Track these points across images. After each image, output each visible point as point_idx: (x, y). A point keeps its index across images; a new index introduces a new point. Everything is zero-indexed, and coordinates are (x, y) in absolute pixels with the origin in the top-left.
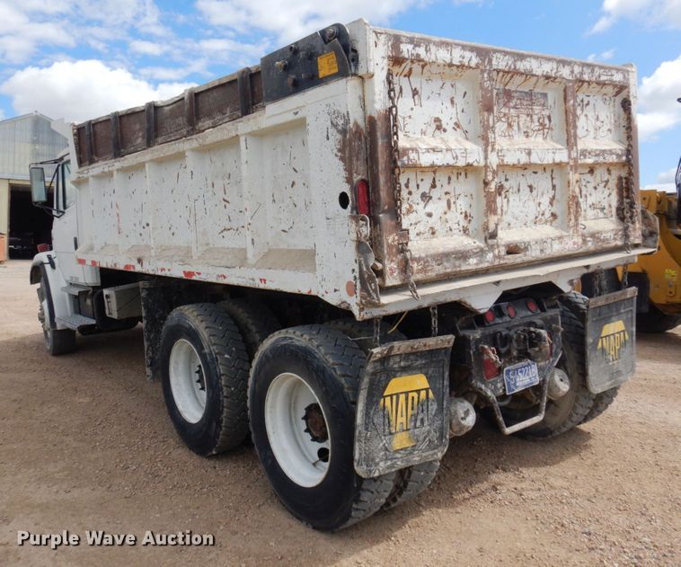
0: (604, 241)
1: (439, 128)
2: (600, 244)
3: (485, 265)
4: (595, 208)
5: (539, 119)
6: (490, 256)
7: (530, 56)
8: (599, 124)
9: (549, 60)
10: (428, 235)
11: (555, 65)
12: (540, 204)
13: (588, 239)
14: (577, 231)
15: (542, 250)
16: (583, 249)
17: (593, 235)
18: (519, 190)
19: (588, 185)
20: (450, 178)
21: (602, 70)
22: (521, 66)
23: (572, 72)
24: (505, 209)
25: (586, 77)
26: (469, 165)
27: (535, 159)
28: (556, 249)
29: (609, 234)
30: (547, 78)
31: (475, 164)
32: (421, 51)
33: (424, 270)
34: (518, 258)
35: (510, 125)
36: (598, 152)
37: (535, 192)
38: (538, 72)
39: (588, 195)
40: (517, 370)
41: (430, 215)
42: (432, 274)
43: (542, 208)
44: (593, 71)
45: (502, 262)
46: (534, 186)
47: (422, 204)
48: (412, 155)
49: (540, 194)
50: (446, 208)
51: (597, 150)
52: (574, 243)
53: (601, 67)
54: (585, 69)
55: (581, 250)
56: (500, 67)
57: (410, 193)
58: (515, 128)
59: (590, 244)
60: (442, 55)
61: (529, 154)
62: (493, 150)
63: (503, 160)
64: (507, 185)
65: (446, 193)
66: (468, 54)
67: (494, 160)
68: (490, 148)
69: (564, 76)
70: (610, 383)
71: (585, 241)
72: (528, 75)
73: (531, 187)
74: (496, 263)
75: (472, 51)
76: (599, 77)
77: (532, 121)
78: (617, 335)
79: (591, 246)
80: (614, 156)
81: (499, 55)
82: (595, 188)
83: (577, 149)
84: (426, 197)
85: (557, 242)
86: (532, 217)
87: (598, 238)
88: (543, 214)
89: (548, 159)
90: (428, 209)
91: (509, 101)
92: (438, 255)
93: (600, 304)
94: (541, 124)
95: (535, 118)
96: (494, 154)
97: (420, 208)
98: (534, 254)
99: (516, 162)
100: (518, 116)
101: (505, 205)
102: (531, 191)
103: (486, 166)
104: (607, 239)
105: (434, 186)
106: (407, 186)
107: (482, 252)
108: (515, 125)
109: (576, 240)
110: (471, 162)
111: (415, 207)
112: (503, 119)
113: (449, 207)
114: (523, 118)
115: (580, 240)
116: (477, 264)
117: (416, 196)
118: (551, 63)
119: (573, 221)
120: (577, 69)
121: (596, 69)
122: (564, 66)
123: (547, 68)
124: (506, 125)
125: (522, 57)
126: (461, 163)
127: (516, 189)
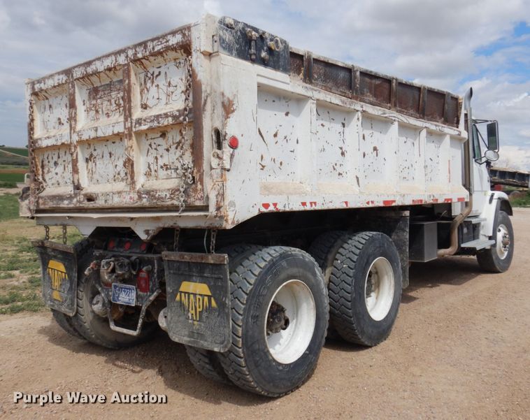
0: (158, 199)
1: (60, 123)
2: (155, 201)
3: (72, 206)
4: (167, 169)
5: (115, 101)
6: (75, 200)
7: (94, 60)
8: (171, 89)
9: (108, 56)
10: (56, 185)
11: (113, 58)
12: (116, 166)
13: (144, 196)
14: (134, 188)
15: (106, 201)
16: (138, 204)
17: (148, 193)
18: (103, 157)
19: (158, 148)
20: (66, 152)
21: (155, 42)
22: (90, 70)
23: (127, 57)
24: (94, 170)
25: (140, 56)
26: (63, 144)
27: (100, 134)
28: (116, 201)
29: (165, 193)
30: (109, 69)
31: (66, 143)
32: (42, 85)
33: (44, 204)
34: (91, 205)
35: (97, 111)
36: (152, 118)
37: (113, 157)
38: (101, 69)
39: (159, 157)
40: (122, 288)
41: (57, 174)
42: (47, 207)
43: (119, 169)
44: (145, 47)
45: (81, 205)
46: (113, 152)
47: (54, 167)
48: (39, 142)
49: (116, 158)
50: (63, 170)
51: (151, 116)
52: (131, 198)
53: (153, 40)
54: (137, 49)
55: (136, 205)
56: (78, 76)
57: (49, 162)
58: (100, 112)
59: (144, 200)
60: (50, 83)
61: (96, 130)
62: (74, 131)
63: (81, 138)
64: (95, 154)
65: (64, 161)
66: (61, 77)
67: (75, 138)
68: (72, 131)
69: (121, 63)
70: (188, 339)
71: (140, 198)
72: (96, 73)
73: (110, 154)
74: (78, 205)
75: (62, 74)
76: (153, 48)
77: (111, 104)
78: (198, 297)
79: (145, 202)
80: (170, 119)
81: (76, 69)
82: (168, 150)
83: (131, 119)
84: (56, 164)
85: (117, 195)
86: (111, 176)
87: (153, 196)
88: (119, 174)
89: (109, 132)
90: (56, 171)
91: (96, 95)
92: (50, 196)
93: (173, 258)
94: (117, 105)
95: (113, 101)
96: (76, 134)
97: (53, 170)
98: (100, 203)
99: (88, 138)
100: (102, 104)
101: (94, 168)
102: (111, 157)
103: (71, 143)
104: (162, 198)
105: (59, 157)
106: (48, 158)
107: (70, 198)
108: (100, 110)
109: (132, 195)
110: (63, 141)
111: (51, 169)
112: (93, 109)
113: (65, 169)
114: (106, 103)
115: (136, 197)
116: (68, 204)
117: (52, 164)
118: (110, 58)
119: (129, 179)
120: (130, 53)
121: (149, 44)
122: (120, 55)
123: (108, 62)
124: (94, 112)
125: (89, 63)
126: (59, 143)
127: (101, 156)
